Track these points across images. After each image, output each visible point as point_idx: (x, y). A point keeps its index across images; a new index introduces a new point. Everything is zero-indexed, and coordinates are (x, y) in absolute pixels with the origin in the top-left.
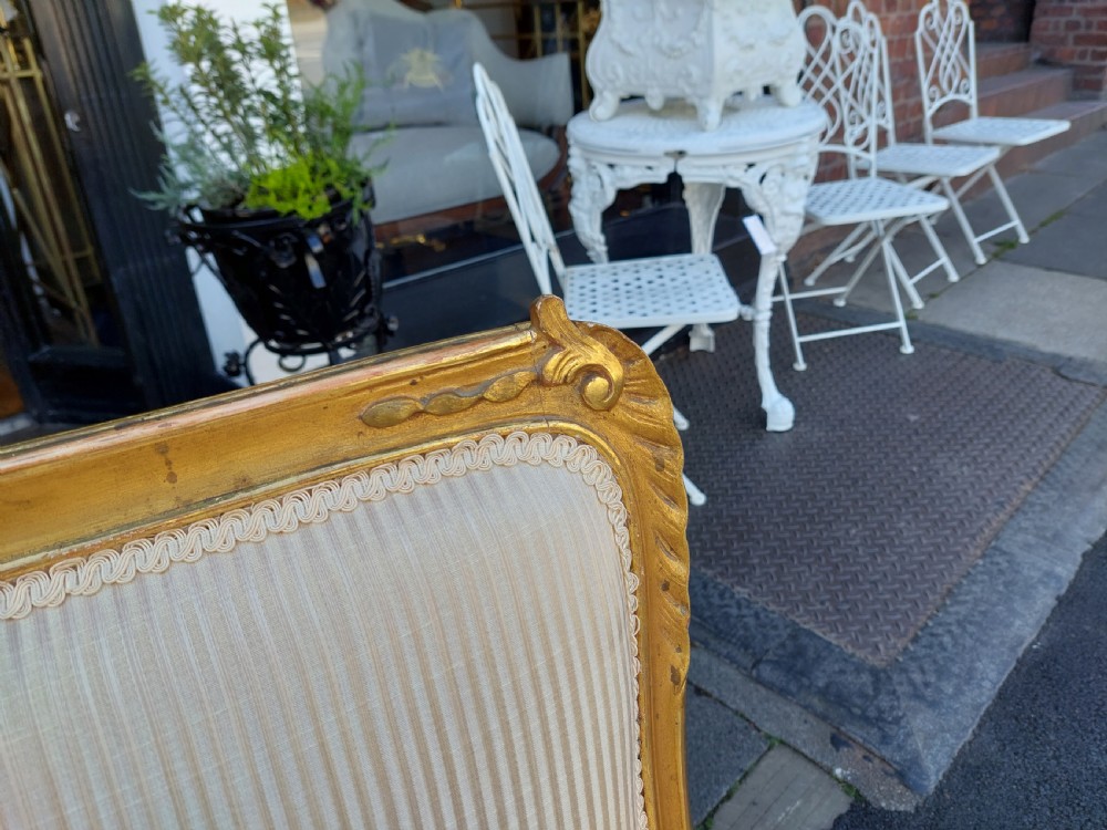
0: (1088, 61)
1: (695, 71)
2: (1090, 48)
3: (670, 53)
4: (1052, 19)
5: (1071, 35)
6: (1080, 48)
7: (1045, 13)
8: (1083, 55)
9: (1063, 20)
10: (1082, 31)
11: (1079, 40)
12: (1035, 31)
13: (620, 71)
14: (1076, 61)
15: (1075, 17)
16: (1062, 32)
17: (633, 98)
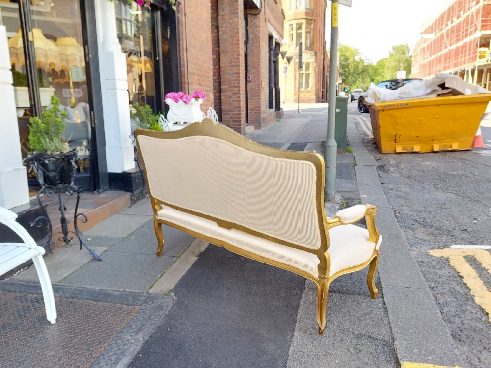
0: (236, 126)
1: (190, 118)
2: (237, 123)
3: (185, 115)
4: (227, 116)
5: (232, 120)
6: (234, 123)
7: (224, 114)
8: (235, 125)
9: (229, 116)
10: (234, 119)
11: (233, 121)
12: (223, 119)
13: (175, 118)
14: (234, 126)
15: (231, 116)
16: (229, 120)
17: (176, 123)
